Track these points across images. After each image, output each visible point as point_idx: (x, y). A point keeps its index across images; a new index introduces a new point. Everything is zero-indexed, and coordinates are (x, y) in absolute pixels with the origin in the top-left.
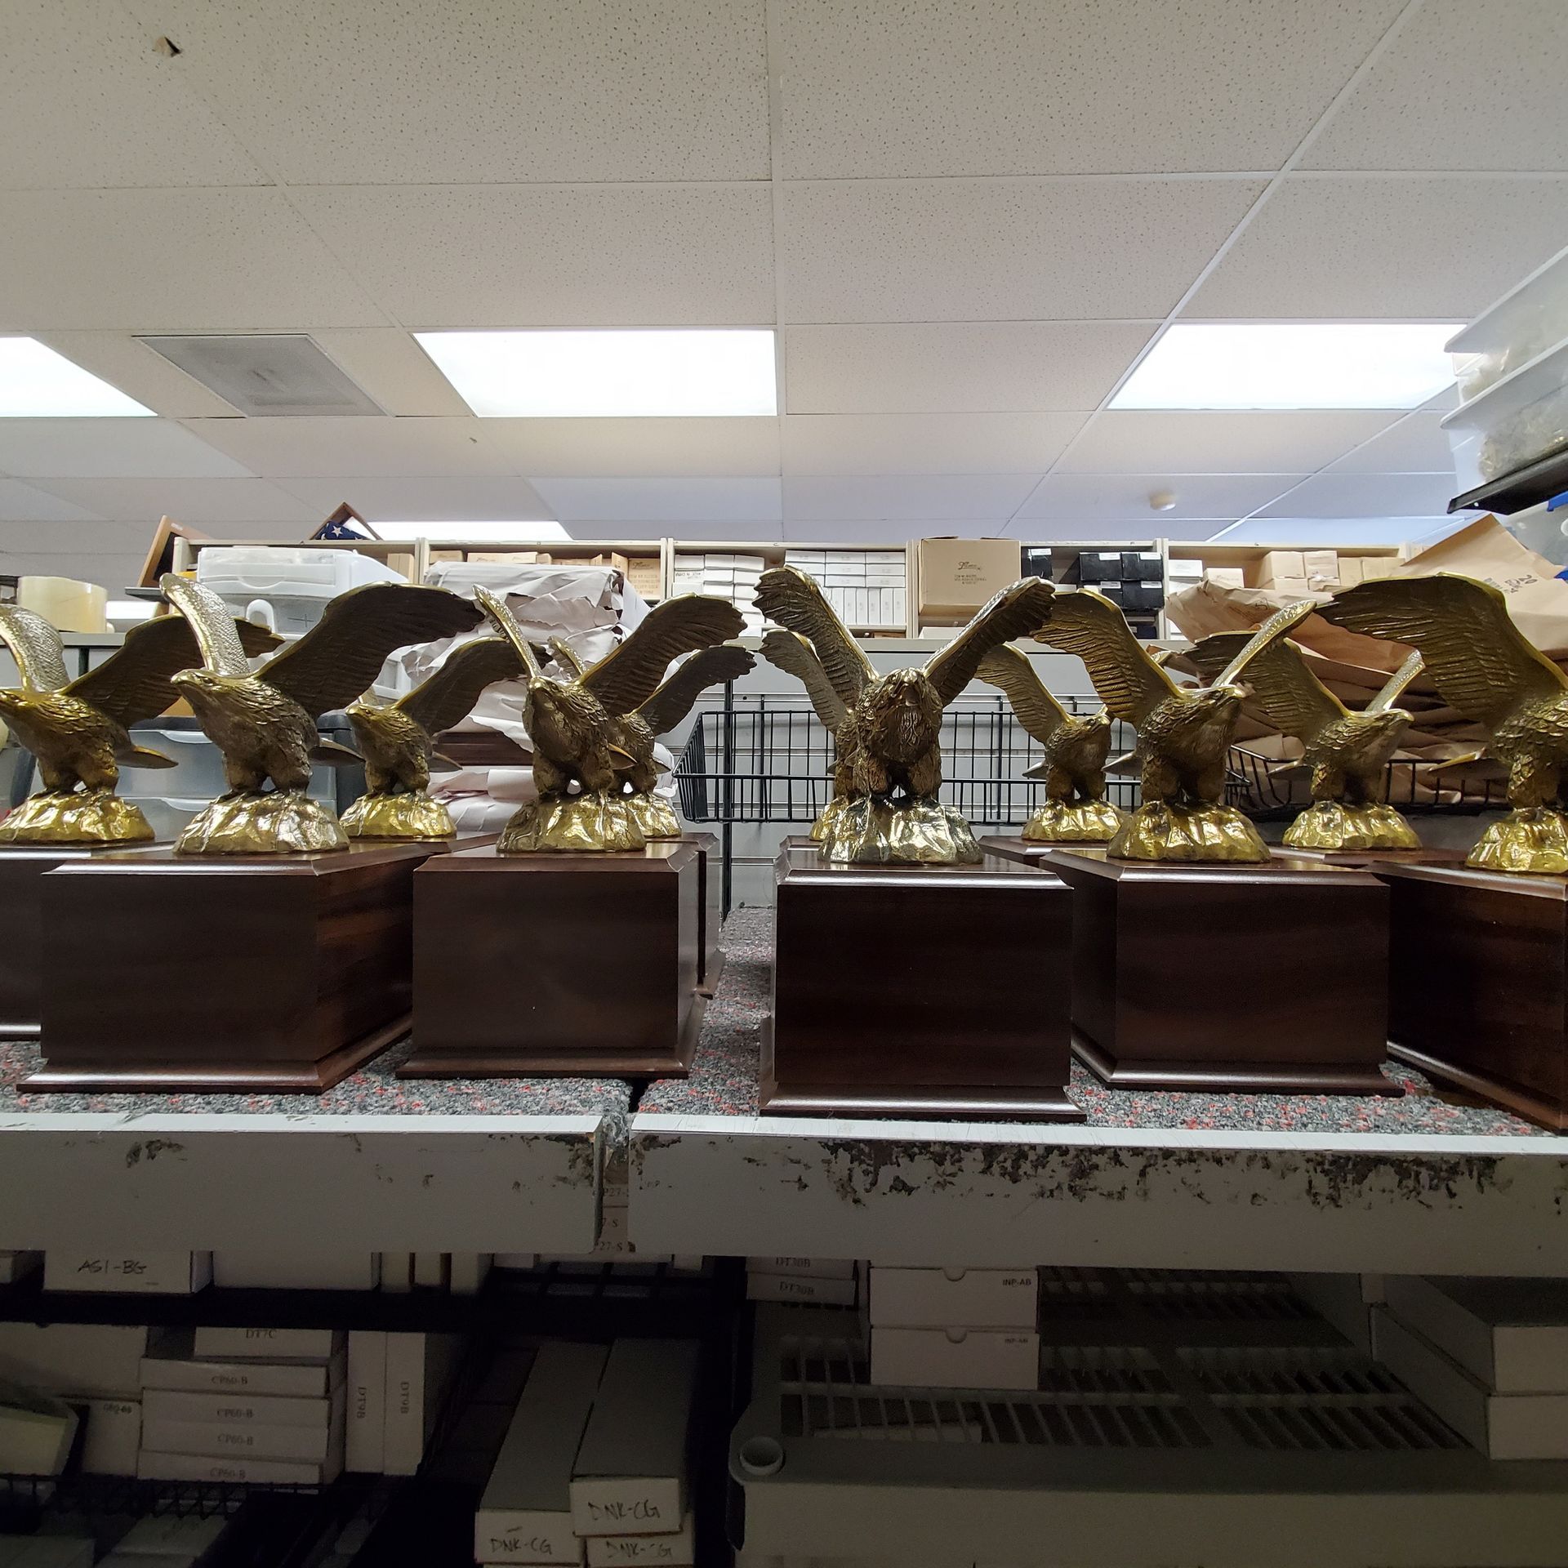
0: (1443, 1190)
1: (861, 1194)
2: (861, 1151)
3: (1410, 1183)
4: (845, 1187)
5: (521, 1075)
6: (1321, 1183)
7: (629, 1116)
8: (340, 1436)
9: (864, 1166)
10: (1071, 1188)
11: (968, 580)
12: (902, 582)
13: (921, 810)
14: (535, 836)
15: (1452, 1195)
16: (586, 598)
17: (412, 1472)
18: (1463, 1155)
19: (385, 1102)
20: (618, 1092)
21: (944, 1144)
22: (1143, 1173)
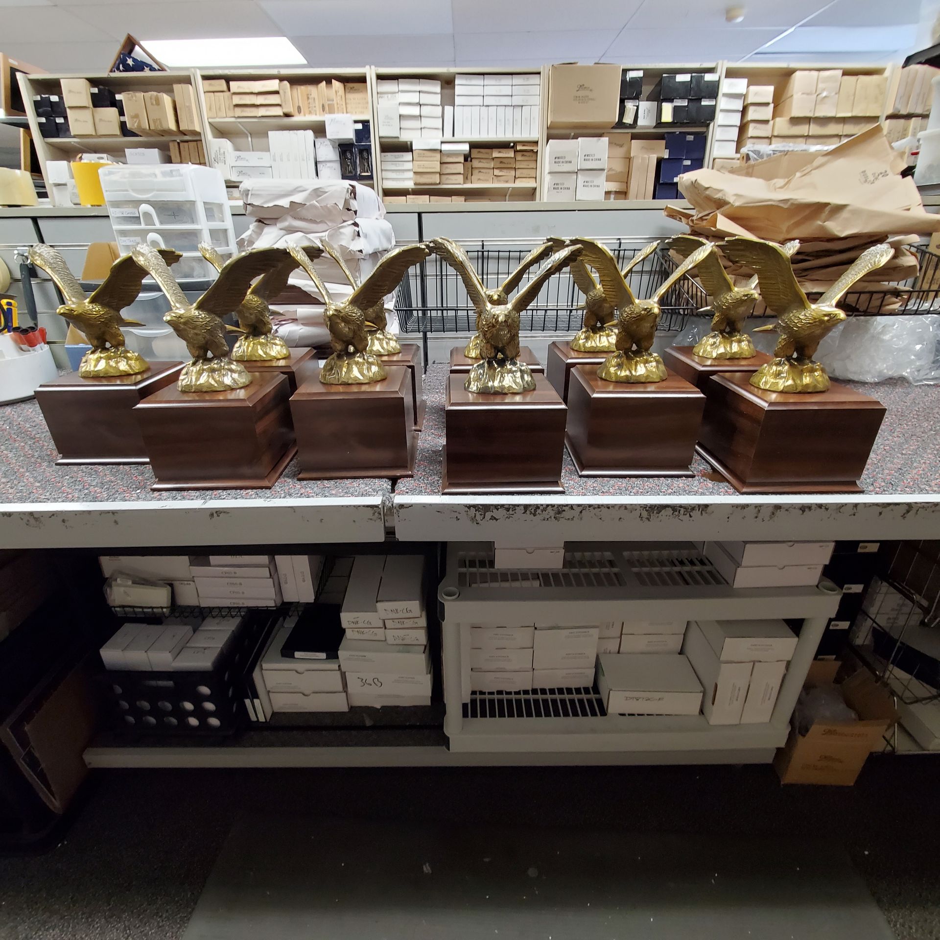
0: (688, 515)
1: (479, 521)
2: (479, 508)
3: (677, 513)
4: (473, 519)
5: (347, 478)
6: (645, 514)
7: (392, 495)
8: (279, 590)
9: (480, 513)
10: (554, 517)
11: (583, 100)
12: (537, 100)
13: (509, 367)
14: (337, 377)
15: (691, 516)
16: (336, 204)
17: (313, 601)
18: (697, 504)
19: (297, 492)
20: (386, 484)
21: (510, 505)
22: (581, 512)
